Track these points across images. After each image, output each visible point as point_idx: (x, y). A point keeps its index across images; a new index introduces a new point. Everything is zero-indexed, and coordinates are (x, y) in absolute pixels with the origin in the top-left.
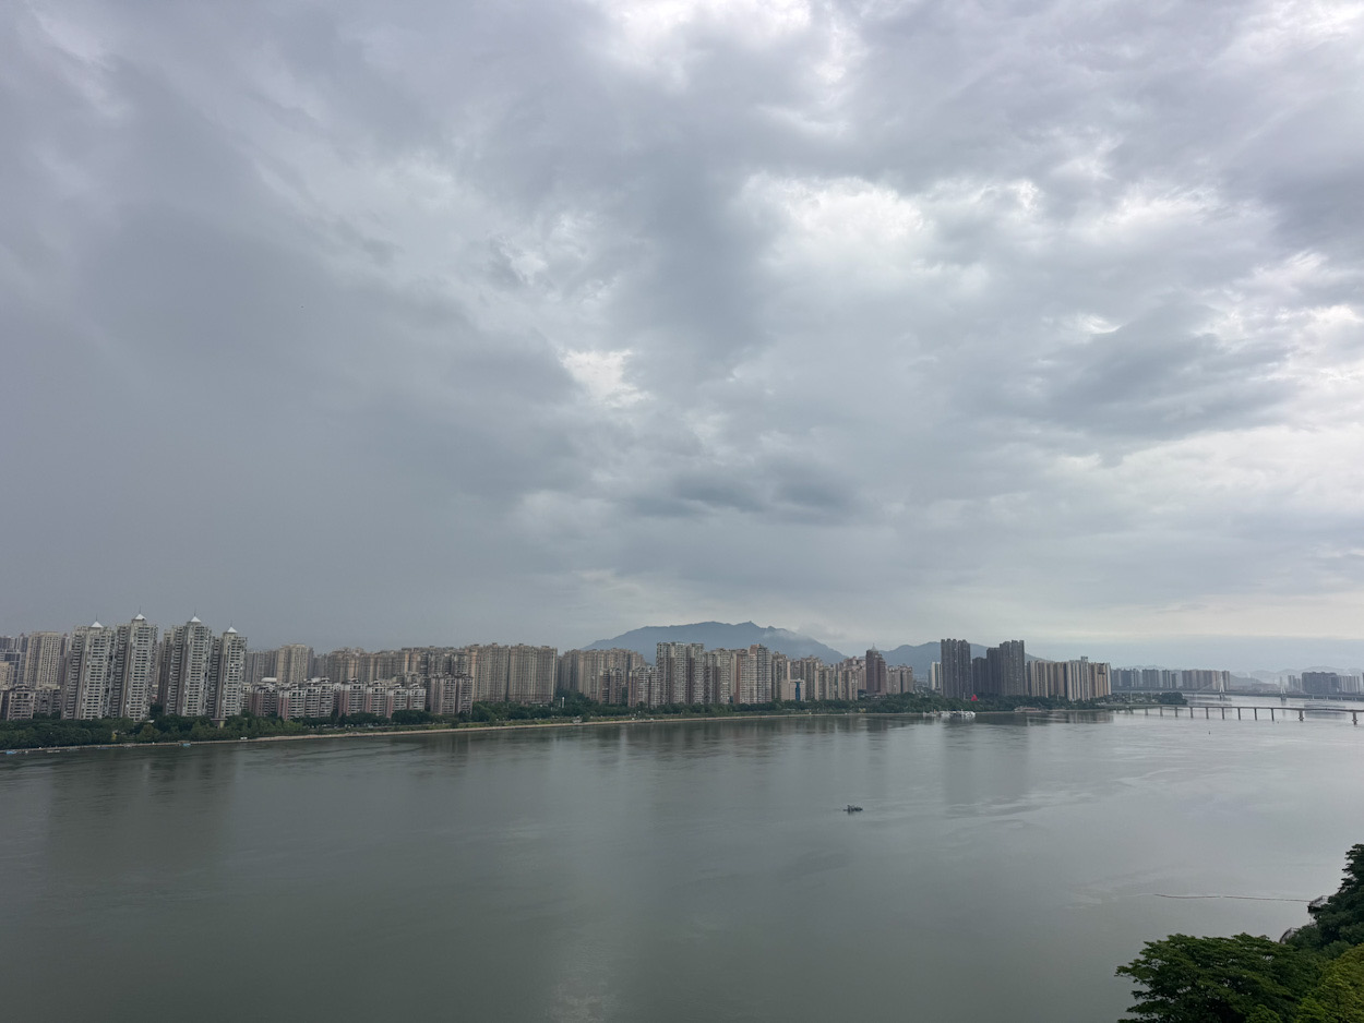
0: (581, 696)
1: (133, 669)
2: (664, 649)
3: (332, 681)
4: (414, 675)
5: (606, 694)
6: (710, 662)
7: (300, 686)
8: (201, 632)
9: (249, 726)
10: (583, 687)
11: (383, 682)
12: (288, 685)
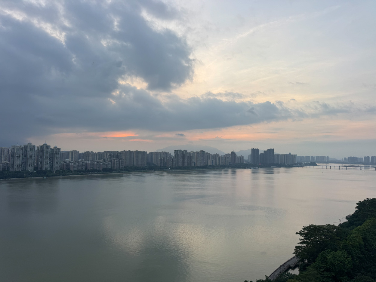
0: (154, 164)
1: (29, 157)
2: (176, 152)
3: (85, 160)
4: (107, 159)
5: (161, 164)
6: (189, 155)
7: (76, 162)
8: (48, 147)
9: (62, 172)
10: (154, 162)
11: (99, 160)
12: (72, 161)
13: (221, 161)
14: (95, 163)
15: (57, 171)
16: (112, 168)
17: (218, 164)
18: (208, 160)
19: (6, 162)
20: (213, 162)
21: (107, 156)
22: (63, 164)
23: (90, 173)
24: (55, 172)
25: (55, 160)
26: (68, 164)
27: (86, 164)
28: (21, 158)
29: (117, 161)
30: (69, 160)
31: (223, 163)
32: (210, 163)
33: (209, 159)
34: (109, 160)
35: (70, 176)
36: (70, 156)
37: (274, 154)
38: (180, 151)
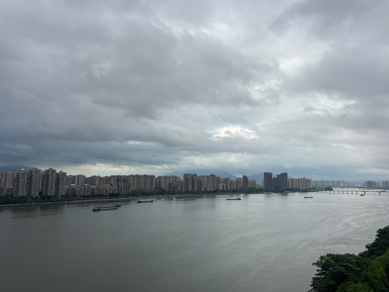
0: (162, 189)
1: (34, 182)
2: (186, 176)
3: (91, 185)
4: (114, 183)
5: (169, 188)
6: (199, 179)
7: (82, 186)
8: (53, 171)
9: (68, 198)
10: (163, 186)
11: (106, 185)
12: (78, 186)
13: (232, 185)
14: (102, 188)
15: (62, 196)
16: (118, 192)
17: (229, 189)
18: (218, 184)
19: (10, 187)
20: (223, 187)
21: (115, 180)
22: (69, 189)
23: (96, 199)
24: (60, 197)
25: (61, 185)
26: (73, 189)
27: (93, 189)
28: (26, 182)
29: (124, 186)
30: (74, 185)
31: (234, 188)
32: (220, 188)
33: (220, 183)
34: (116, 185)
35: (76, 201)
36: (76, 181)
37: (288, 179)
38: (190, 175)
